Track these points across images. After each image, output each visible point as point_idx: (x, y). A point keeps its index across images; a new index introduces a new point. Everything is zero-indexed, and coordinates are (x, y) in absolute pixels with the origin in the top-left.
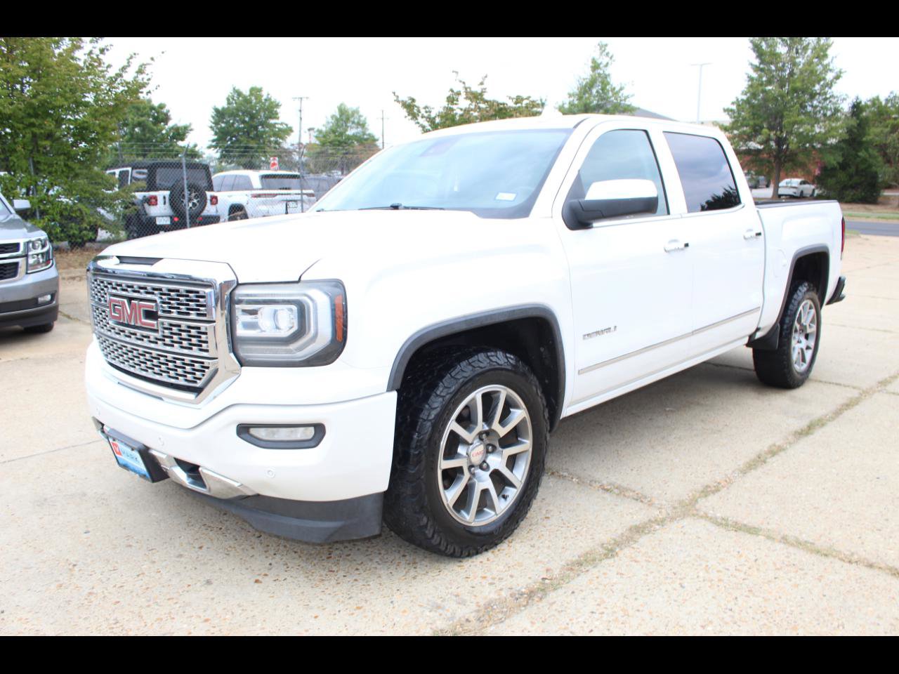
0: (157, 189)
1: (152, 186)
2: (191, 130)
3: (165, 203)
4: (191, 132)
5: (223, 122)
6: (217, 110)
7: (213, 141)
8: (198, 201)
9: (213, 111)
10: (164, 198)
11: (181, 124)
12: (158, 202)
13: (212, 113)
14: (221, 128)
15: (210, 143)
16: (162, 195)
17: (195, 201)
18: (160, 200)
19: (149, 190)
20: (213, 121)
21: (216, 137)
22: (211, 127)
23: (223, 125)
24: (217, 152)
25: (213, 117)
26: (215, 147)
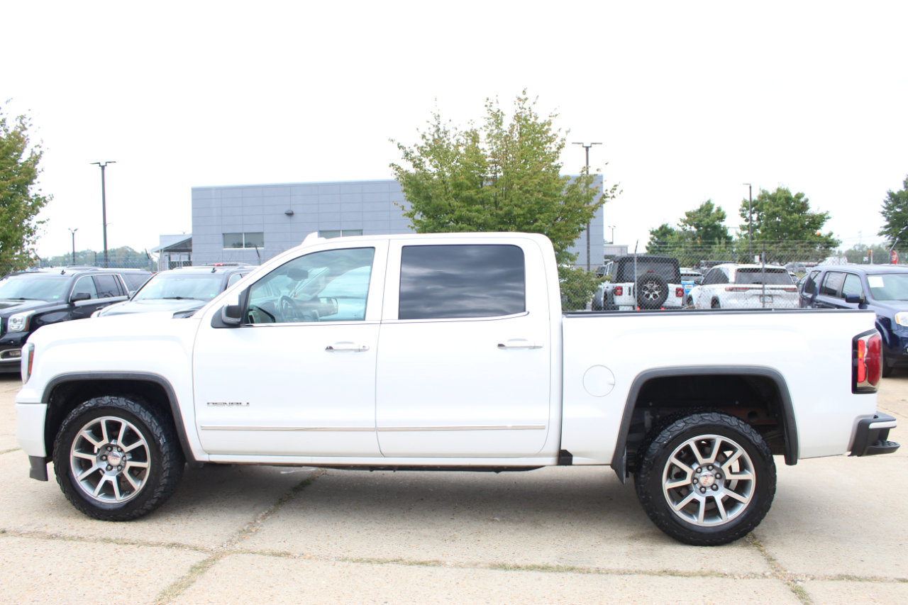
0: (624, 281)
1: (620, 278)
2: (828, 218)
3: (630, 294)
4: (828, 220)
5: (899, 207)
6: (891, 195)
7: (886, 227)
8: (659, 294)
9: (888, 195)
10: (630, 288)
11: (818, 213)
12: (624, 292)
13: (885, 197)
14: (897, 213)
15: (882, 230)
16: (626, 286)
17: (657, 293)
18: (625, 291)
19: (617, 282)
20: (885, 206)
21: (888, 223)
22: (883, 213)
23: (898, 210)
24: (889, 239)
25: (886, 202)
26: (887, 233)
